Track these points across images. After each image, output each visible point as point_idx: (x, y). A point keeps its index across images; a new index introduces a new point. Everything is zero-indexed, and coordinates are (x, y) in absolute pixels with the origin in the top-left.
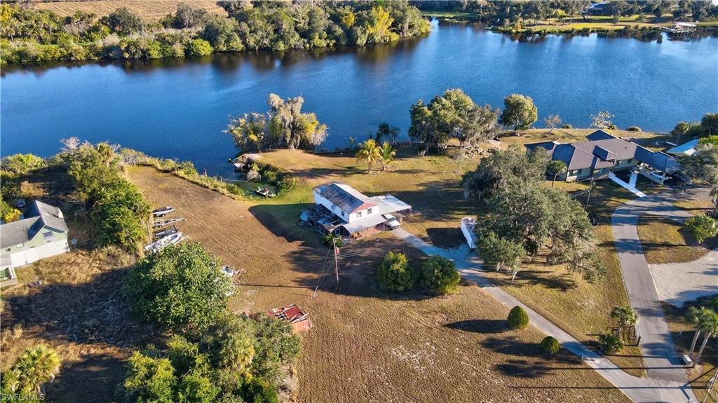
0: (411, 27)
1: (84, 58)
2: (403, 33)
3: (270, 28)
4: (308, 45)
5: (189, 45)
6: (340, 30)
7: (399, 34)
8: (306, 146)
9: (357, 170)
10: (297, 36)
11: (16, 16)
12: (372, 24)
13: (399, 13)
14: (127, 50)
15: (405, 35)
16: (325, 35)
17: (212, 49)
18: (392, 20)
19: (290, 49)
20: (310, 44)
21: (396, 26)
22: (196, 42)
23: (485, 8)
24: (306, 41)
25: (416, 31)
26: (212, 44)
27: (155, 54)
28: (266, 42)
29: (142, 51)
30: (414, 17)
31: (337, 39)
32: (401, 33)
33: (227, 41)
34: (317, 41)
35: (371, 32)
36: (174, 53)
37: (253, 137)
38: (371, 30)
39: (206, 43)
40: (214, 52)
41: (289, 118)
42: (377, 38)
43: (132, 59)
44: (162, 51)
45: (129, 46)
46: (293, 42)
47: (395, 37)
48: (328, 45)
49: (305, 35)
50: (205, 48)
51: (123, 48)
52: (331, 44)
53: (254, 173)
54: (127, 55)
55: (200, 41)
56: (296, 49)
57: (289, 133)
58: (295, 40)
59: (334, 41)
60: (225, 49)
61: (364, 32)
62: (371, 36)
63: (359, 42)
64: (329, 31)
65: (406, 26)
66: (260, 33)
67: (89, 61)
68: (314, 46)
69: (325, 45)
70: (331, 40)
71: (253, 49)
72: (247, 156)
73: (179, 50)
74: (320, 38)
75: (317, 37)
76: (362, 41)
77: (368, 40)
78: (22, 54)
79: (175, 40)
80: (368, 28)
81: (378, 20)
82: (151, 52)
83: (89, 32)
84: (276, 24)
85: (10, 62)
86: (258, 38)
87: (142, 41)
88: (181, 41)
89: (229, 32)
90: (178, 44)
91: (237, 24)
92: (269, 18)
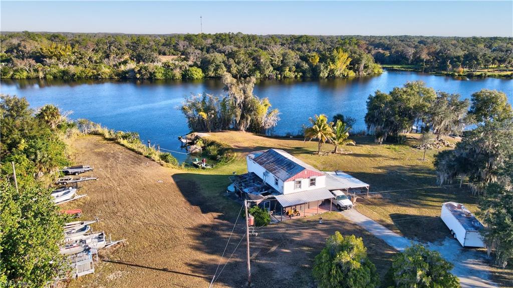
0: (366, 67)
1: (107, 77)
2: (359, 72)
3: (250, 62)
4: (279, 76)
5: (186, 71)
6: (307, 65)
7: (355, 73)
8: (256, 129)
9: (306, 150)
10: (271, 68)
11: (75, 53)
12: (333, 61)
13: (356, 56)
14: (140, 72)
15: (361, 73)
16: (294, 68)
17: (203, 75)
18: (350, 59)
19: (265, 78)
20: (281, 75)
21: (353, 65)
22: (191, 69)
23: (427, 62)
24: (278, 72)
25: (369, 71)
26: (204, 71)
27: (159, 76)
28: (246, 71)
29: (151, 74)
30: (368, 61)
31: (304, 72)
32: (357, 72)
33: (216, 70)
34: (287, 73)
35: (332, 68)
36: (174, 76)
37: (205, 116)
38: (332, 66)
39: (200, 70)
40: (205, 77)
41: (241, 98)
42: (337, 73)
43: (142, 79)
44: (165, 75)
45: (141, 69)
46: (267, 72)
47: (352, 74)
48: (296, 77)
49: (279, 69)
50: (198, 74)
51: (136, 70)
52: (299, 76)
54: (138, 76)
55: (195, 68)
56: (269, 78)
58: (270, 70)
59: (301, 74)
60: (213, 75)
61: (326, 68)
62: (332, 71)
63: (321, 75)
64: (298, 66)
65: (362, 66)
66: (242, 65)
67: (111, 79)
68: (285, 77)
69: (293, 76)
70: (298, 73)
72: (196, 134)
73: (178, 73)
74: (290, 71)
75: (287, 70)
76: (324, 74)
77: (329, 74)
78: (65, 73)
79: (176, 67)
80: (329, 65)
81: (339, 59)
82: (157, 74)
83: (120, 64)
84: (256, 59)
85: (55, 77)
86: (240, 68)
87: (151, 66)
88: (181, 68)
89: (218, 63)
90: (178, 70)
91: (225, 59)
92: (250, 55)
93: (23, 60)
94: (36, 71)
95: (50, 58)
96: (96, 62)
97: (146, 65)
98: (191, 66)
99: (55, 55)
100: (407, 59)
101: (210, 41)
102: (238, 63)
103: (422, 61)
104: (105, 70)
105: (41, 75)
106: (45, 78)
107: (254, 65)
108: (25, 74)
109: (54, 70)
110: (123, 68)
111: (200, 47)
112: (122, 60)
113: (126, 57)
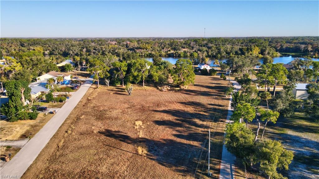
0: (269, 53)
2: (265, 55)
3: (217, 51)
4: (228, 56)
5: (192, 54)
6: (240, 52)
7: (263, 55)
10: (225, 53)
11: (151, 47)
12: (251, 51)
13: (264, 48)
14: (175, 54)
16: (234, 53)
18: (260, 50)
27: (182, 55)
28: (214, 54)
29: (179, 54)
30: (270, 50)
32: (264, 55)
44: (184, 55)
46: (223, 55)
47: (261, 56)
49: (228, 53)
50: (196, 55)
54: (175, 55)
55: (195, 53)
56: (224, 57)
58: (224, 54)
61: (248, 53)
65: (267, 52)
66: (213, 52)
67: (165, 56)
68: (230, 57)
70: (236, 55)
73: (188, 54)
74: (232, 54)
75: (231, 54)
78: (150, 54)
79: (188, 52)
80: (250, 52)
81: (254, 49)
83: (167, 51)
84: (219, 50)
85: (147, 55)
86: (212, 53)
87: (179, 52)
88: (190, 53)
89: (204, 51)
90: (189, 53)
91: (207, 49)
92: (217, 48)
93: (138, 49)
94: (142, 53)
95: (144, 49)
96: (159, 51)
97: (178, 51)
98: (193, 52)
99: (145, 48)
101: (205, 42)
102: (212, 51)
103: (308, 51)
104: (163, 53)
105: (143, 54)
106: (144, 55)
107: (218, 52)
108: (138, 54)
109: (147, 53)
110: (169, 52)
111: (200, 45)
112: (168, 50)
113: (170, 49)
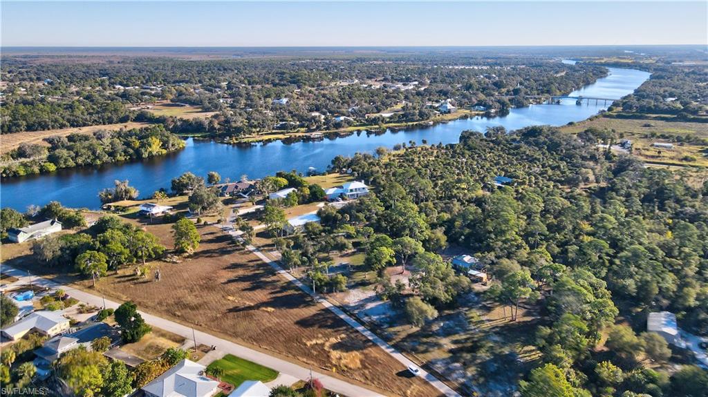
0: (172, 145)
2: (169, 149)
3: (90, 153)
4: (113, 160)
5: (42, 166)
6: (132, 150)
7: (167, 150)
8: (131, 198)
10: (107, 156)
12: (150, 146)
13: (165, 139)
14: (4, 172)
16: (123, 154)
17: (56, 167)
18: (162, 143)
19: (103, 163)
20: (115, 160)
21: (164, 146)
22: (46, 164)
23: (219, 129)
24: (112, 158)
25: (176, 147)
26: (56, 165)
27: (22, 173)
28: (89, 161)
29: (14, 172)
30: (174, 140)
31: (130, 155)
33: (65, 162)
34: (119, 157)
36: (33, 171)
37: (110, 197)
38: (150, 149)
39: (52, 164)
40: (57, 169)
41: (123, 188)
42: (154, 153)
43: (8, 177)
44: (26, 171)
46: (105, 159)
47: (164, 152)
49: (111, 154)
50: (52, 167)
52: (127, 159)
53: (113, 208)
54: (4, 175)
55: (48, 163)
56: (107, 163)
57: (124, 194)
58: (106, 158)
59: (129, 157)
60: (64, 166)
61: (146, 151)
62: (150, 152)
63: (144, 156)
64: (126, 152)
65: (170, 145)
66: (84, 156)
68: (118, 161)
69: (124, 159)
70: (127, 156)
71: (81, 165)
72: (107, 204)
73: (36, 169)
75: (119, 156)
76: (145, 155)
77: (149, 155)
79: (32, 164)
80: (148, 148)
81: (153, 143)
82: (20, 172)
87: (13, 167)
89: (65, 157)
90: (35, 166)
98: (45, 162)
100: (205, 128)
103: (215, 129)
107: (93, 155)
